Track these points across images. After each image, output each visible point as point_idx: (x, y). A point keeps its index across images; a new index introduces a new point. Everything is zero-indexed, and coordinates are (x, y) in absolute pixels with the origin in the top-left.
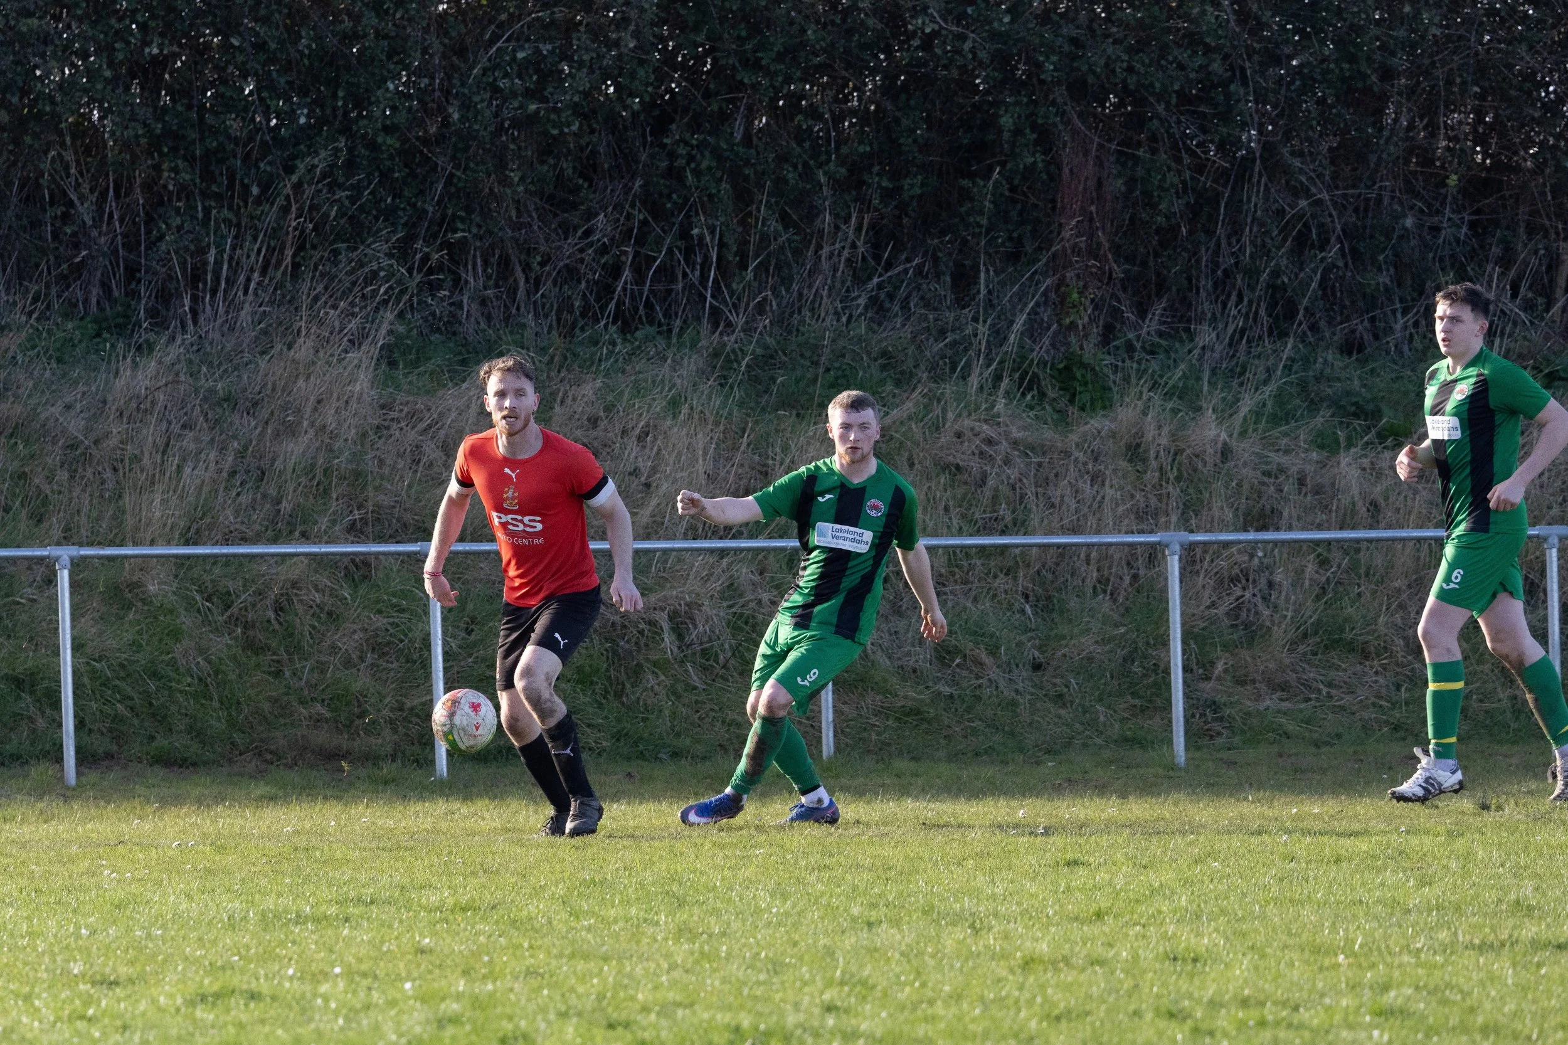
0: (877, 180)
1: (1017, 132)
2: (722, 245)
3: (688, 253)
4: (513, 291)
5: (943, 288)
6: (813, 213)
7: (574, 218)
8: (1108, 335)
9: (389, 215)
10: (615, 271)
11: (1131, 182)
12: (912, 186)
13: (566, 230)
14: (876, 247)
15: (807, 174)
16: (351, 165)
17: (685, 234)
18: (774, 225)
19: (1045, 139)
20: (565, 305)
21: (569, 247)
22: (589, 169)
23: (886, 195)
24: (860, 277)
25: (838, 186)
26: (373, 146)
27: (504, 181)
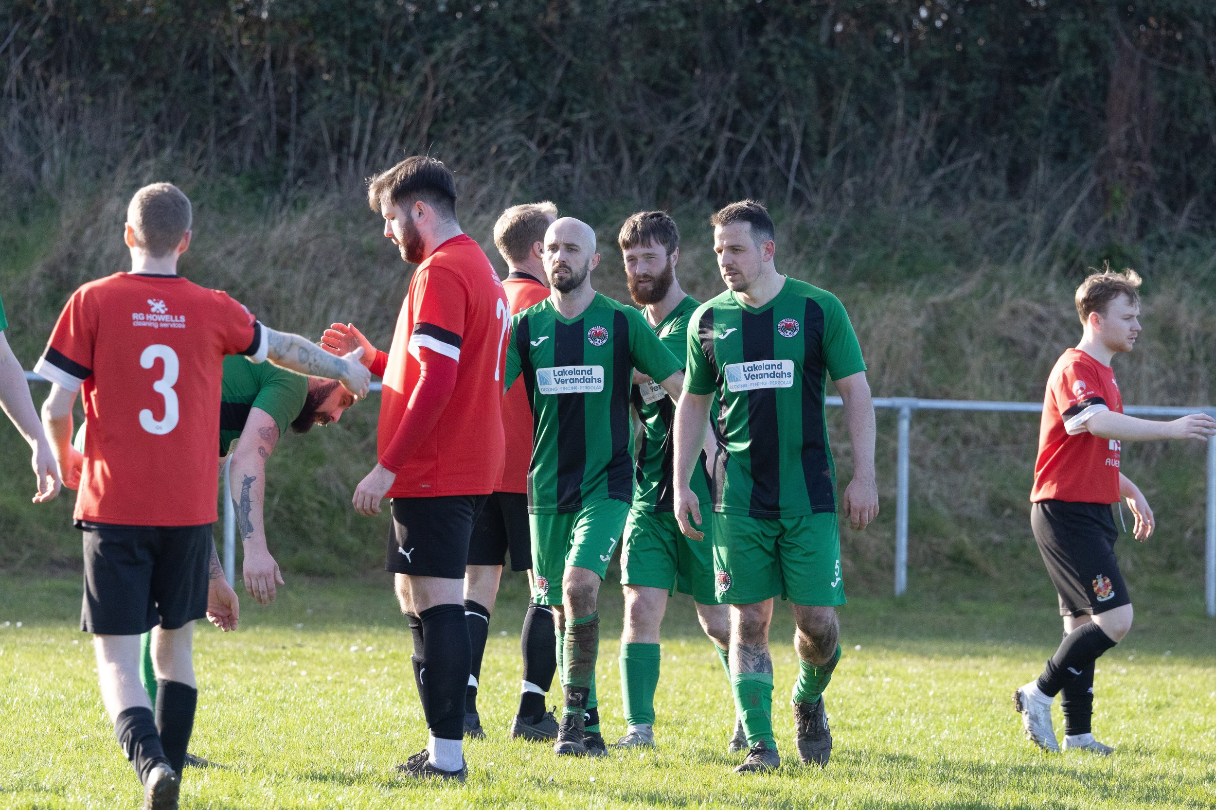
0: (944, 83)
1: (1071, 46)
2: (805, 134)
3: (776, 141)
4: (619, 167)
5: (998, 182)
6: (885, 110)
7: (675, 104)
8: (1143, 229)
9: (514, 94)
10: (711, 154)
11: (1171, 95)
12: (975, 90)
13: (669, 115)
14: (941, 143)
15: (884, 74)
16: (482, 49)
17: (773, 123)
18: (852, 119)
19: (1094, 52)
20: (665, 181)
21: (670, 131)
22: (690, 60)
23: (954, 96)
24: (927, 168)
25: (909, 85)
26: (502, 33)
27: (617, 69)
